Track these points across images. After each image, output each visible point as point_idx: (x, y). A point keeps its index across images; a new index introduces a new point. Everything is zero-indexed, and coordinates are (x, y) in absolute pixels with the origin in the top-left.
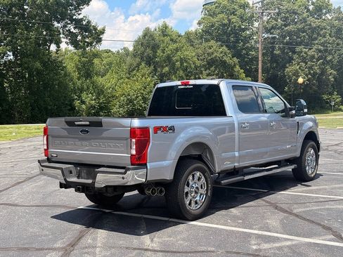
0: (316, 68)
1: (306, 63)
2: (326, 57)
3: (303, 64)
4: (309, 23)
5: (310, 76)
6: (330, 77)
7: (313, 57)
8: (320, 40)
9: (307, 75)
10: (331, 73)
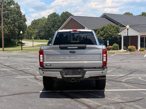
0: (11, 27)
1: (7, 25)
2: (15, 23)
3: (6, 25)
4: (7, 8)
5: (9, 31)
6: (16, 32)
7: (10, 23)
8: (12, 16)
9: (8, 30)
10: (16, 30)
